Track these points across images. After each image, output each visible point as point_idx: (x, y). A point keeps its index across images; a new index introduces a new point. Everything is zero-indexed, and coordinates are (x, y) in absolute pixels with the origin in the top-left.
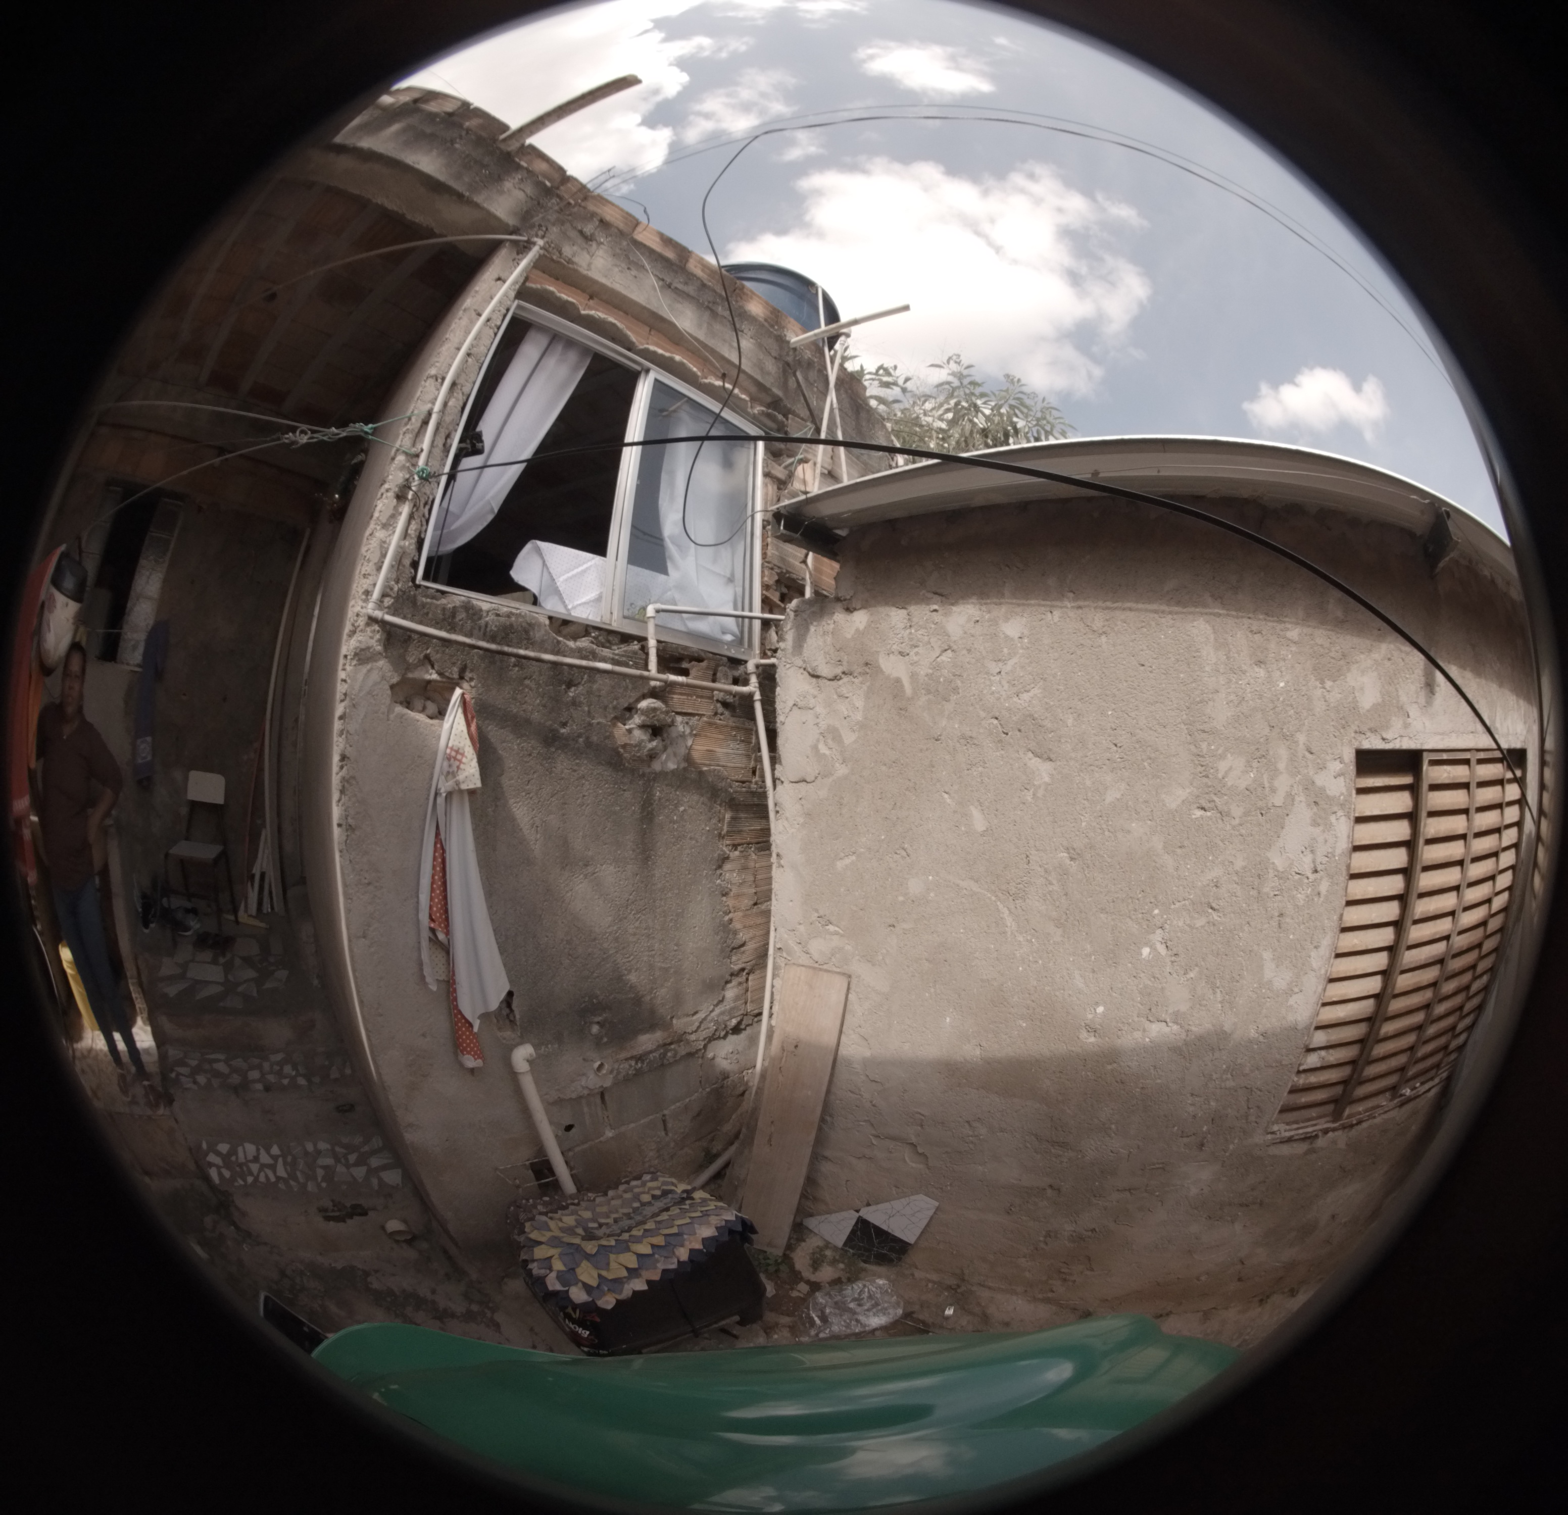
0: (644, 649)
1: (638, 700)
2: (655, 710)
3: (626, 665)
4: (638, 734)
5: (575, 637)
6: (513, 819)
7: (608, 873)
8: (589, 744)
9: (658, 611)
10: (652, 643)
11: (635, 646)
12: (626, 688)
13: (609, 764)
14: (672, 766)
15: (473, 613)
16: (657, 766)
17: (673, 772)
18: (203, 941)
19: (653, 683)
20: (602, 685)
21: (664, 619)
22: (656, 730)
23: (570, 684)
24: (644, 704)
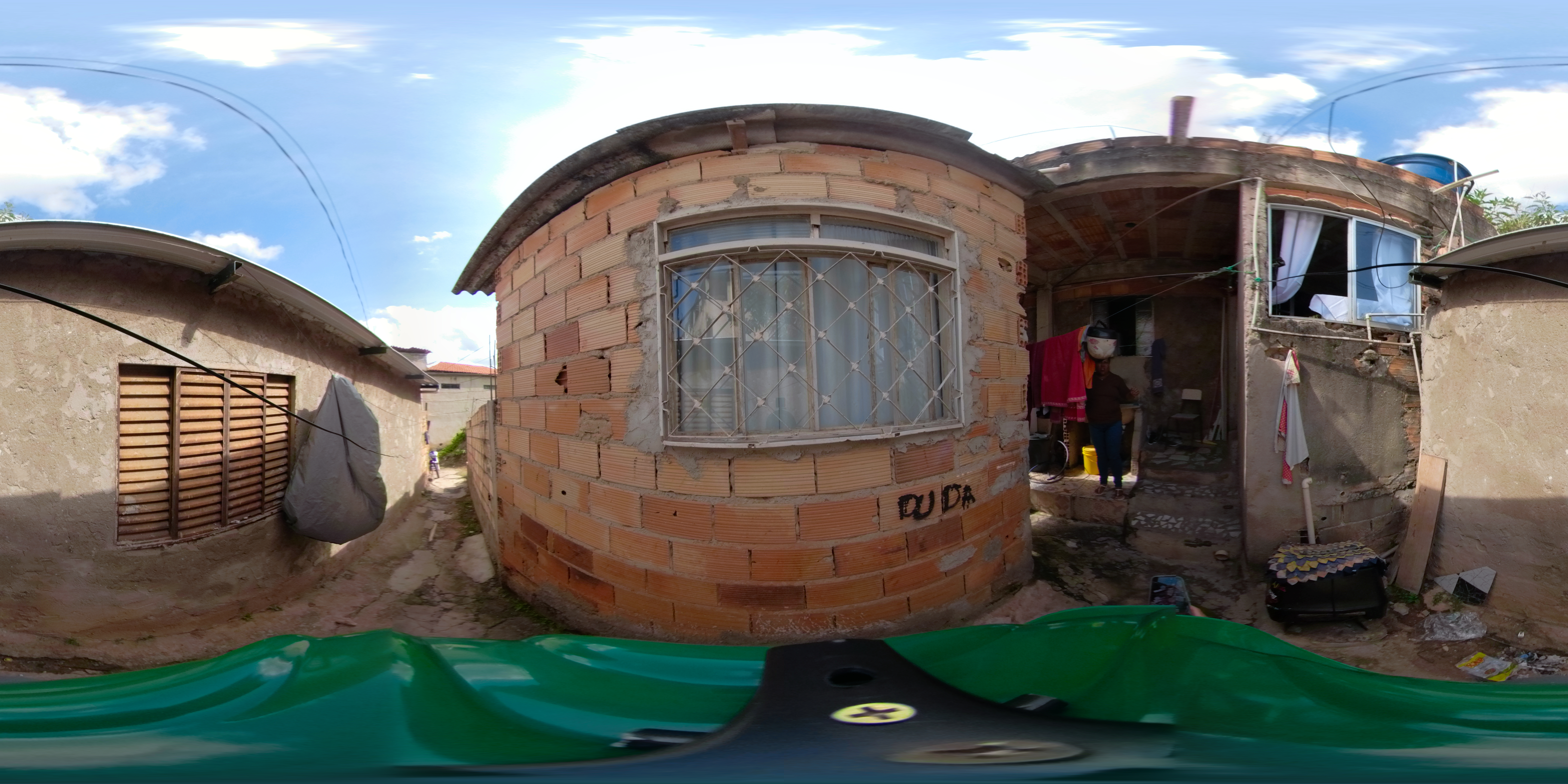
0: (1366, 331)
1: (1365, 350)
2: (1371, 354)
3: (1359, 338)
4: (1364, 363)
5: (1337, 329)
6: (1314, 395)
7: (1353, 416)
8: (1344, 367)
9: (1370, 316)
10: (1369, 328)
11: (1363, 330)
12: (1359, 346)
13: (1353, 375)
14: (1380, 375)
15: (1294, 324)
16: (1373, 375)
17: (1381, 378)
18: (1181, 448)
19: (1370, 344)
20: (1348, 345)
21: (1374, 319)
22: (1372, 362)
23: (1335, 346)
24: (1366, 352)
